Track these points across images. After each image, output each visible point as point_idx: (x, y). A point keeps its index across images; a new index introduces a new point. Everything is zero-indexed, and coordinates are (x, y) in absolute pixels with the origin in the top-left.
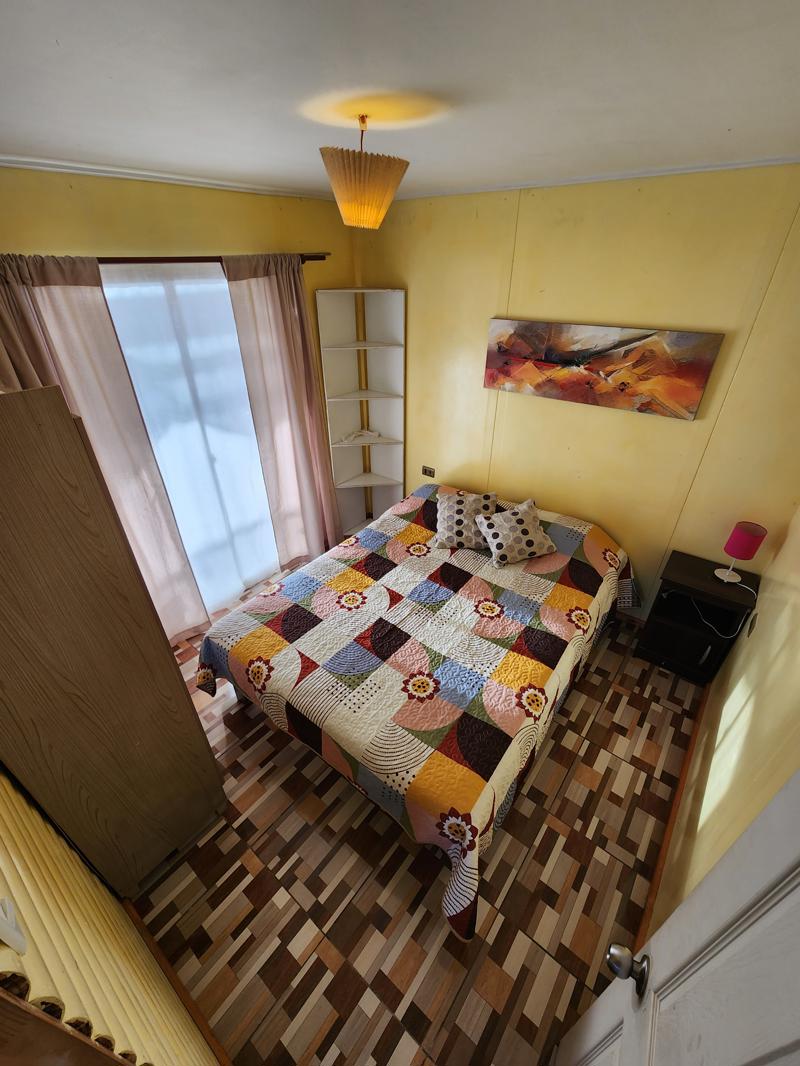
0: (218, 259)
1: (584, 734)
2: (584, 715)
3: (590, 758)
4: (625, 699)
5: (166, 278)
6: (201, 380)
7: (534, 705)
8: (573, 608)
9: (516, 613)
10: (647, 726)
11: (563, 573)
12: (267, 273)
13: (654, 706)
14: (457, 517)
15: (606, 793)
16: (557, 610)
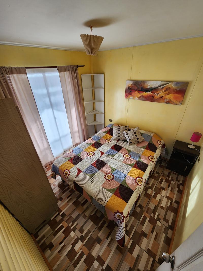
0: (56, 67)
1: (153, 190)
2: (153, 185)
3: (155, 196)
4: (164, 180)
5: (43, 72)
6: (52, 98)
7: (140, 182)
8: (150, 156)
9: (134, 157)
10: (170, 188)
11: (147, 146)
12: (69, 70)
13: (172, 182)
14: (118, 132)
15: (160, 206)
16: (145, 156)
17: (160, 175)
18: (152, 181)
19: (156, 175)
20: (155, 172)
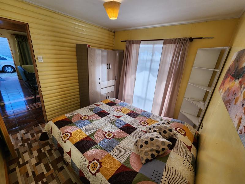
0: (163, 40)
1: (46, 152)
2: (51, 154)
3: (39, 151)
4: (45, 172)
7: (65, 136)
8: (102, 164)
17: (57, 171)
18: (56, 156)
19: (60, 165)
20: (65, 166)
